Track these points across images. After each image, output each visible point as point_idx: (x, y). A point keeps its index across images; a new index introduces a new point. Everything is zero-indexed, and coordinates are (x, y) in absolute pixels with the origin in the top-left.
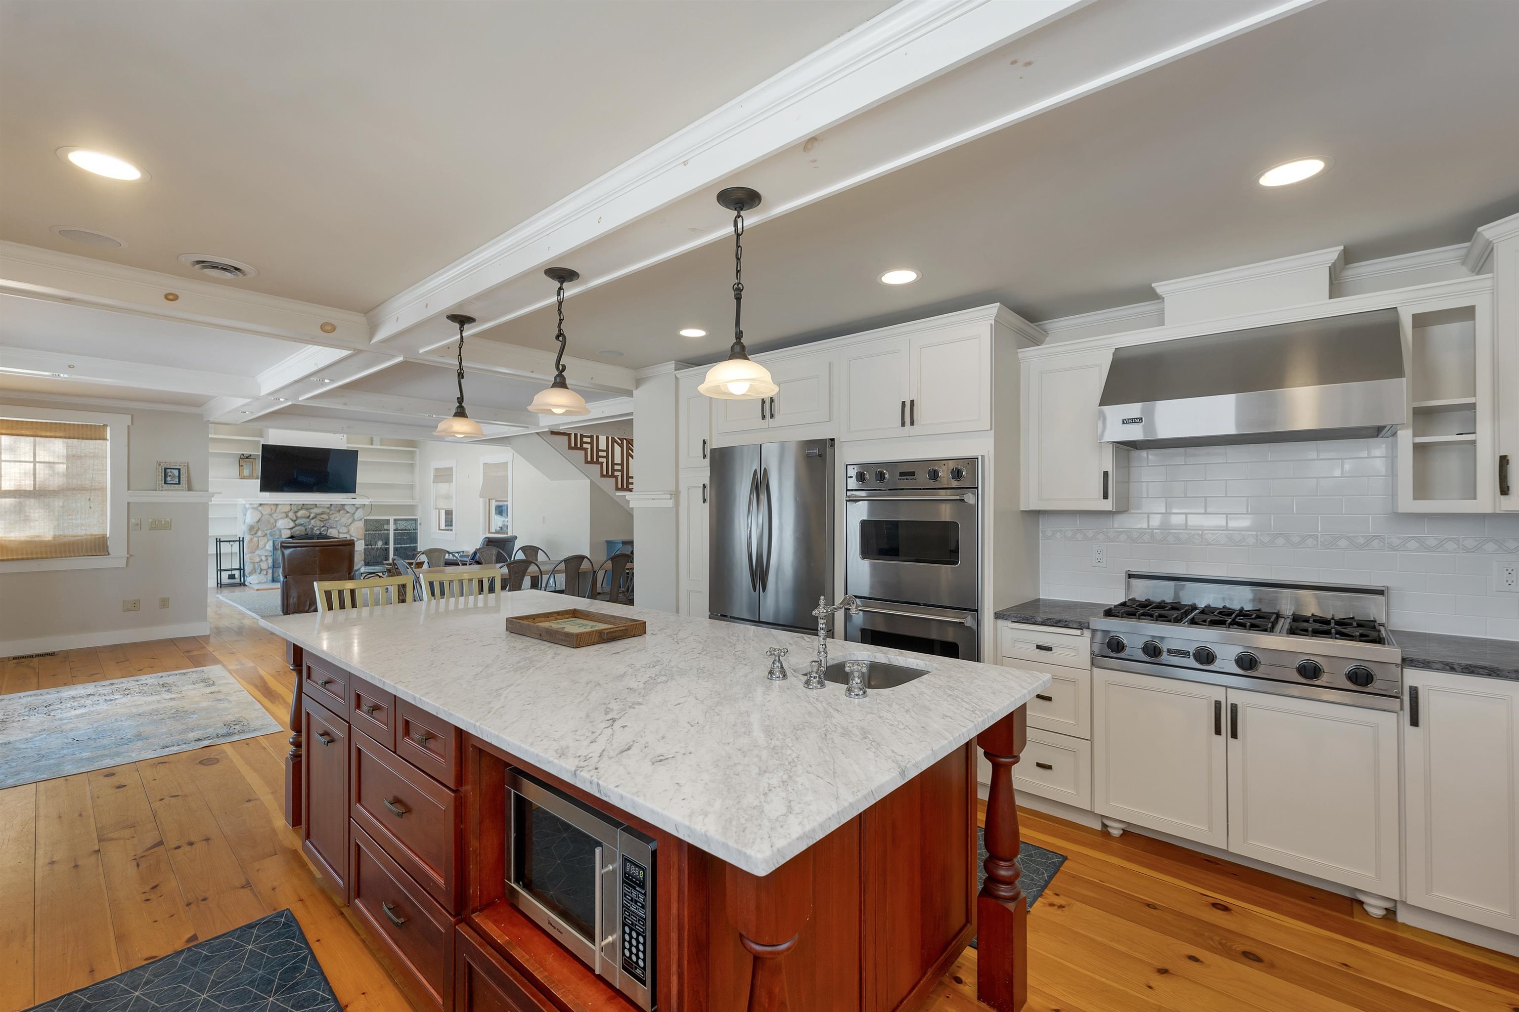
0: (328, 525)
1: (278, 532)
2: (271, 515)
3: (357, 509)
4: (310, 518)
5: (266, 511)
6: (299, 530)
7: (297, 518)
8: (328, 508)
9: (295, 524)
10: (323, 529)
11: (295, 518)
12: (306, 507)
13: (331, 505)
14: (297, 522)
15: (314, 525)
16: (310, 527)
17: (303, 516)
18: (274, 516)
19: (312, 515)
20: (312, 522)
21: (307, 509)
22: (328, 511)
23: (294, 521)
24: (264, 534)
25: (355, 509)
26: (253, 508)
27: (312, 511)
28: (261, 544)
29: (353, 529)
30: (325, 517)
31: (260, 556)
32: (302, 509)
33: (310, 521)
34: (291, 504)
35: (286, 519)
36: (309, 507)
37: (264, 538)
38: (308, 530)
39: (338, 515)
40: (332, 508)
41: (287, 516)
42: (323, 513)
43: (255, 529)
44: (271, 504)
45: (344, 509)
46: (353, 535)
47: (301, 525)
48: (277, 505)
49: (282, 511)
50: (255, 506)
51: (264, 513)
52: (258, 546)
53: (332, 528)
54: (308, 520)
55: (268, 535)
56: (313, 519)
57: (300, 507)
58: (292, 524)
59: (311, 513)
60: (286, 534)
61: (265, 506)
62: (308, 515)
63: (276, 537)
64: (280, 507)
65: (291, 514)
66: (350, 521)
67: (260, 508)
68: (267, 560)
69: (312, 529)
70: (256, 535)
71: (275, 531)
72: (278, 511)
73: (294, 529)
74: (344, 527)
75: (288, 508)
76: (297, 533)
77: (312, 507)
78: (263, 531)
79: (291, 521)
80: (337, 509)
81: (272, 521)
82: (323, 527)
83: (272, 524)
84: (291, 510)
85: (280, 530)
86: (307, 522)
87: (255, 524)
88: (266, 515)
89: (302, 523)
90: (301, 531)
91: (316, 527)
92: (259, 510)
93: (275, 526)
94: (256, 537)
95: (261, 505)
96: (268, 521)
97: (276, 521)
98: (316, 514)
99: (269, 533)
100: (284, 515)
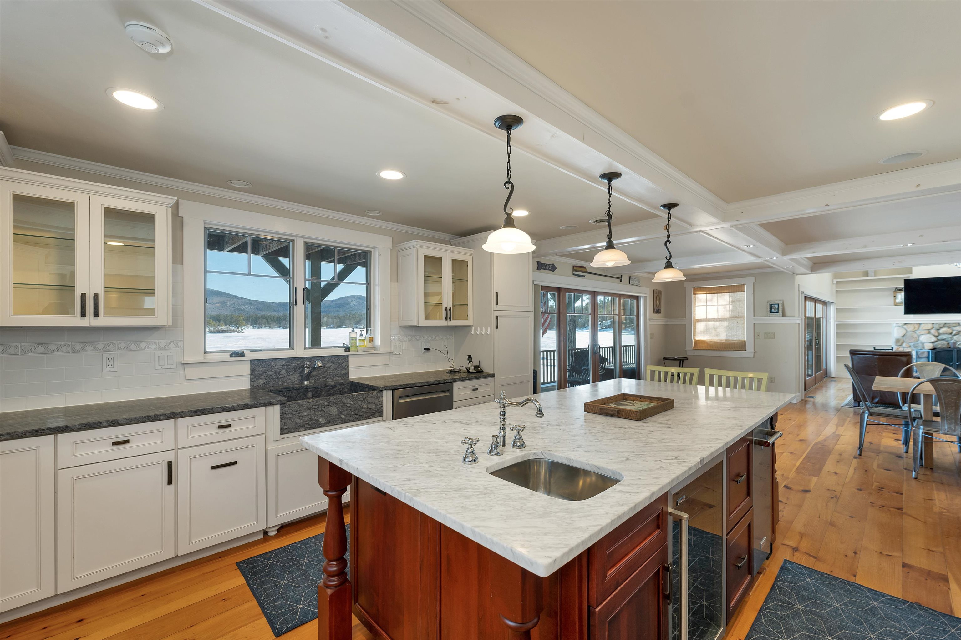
1: (920, 345)
2: (914, 331)
4: (953, 334)
5: (911, 328)
6: (941, 344)
7: (939, 334)
9: (938, 339)
11: (936, 334)
12: (948, 325)
14: (940, 337)
15: (957, 340)
16: (952, 341)
17: (945, 332)
18: (918, 332)
19: (954, 332)
20: (955, 337)
21: (949, 327)
24: (908, 346)
26: (899, 326)
27: (954, 328)
32: (944, 327)
33: (952, 337)
34: (933, 323)
35: (928, 335)
36: (951, 325)
37: (909, 348)
38: (951, 344)
41: (929, 333)
43: (901, 342)
44: (914, 324)
47: (943, 340)
48: (920, 324)
49: (925, 329)
50: (900, 325)
51: (908, 330)
54: (950, 336)
55: (912, 347)
56: (955, 335)
57: (942, 326)
58: (934, 339)
59: (953, 330)
60: (929, 346)
61: (909, 325)
63: (920, 348)
64: (922, 325)
65: (933, 331)
67: (905, 326)
69: (954, 344)
70: (902, 346)
71: (918, 344)
72: (921, 328)
73: (936, 343)
75: (930, 326)
76: (940, 346)
77: (954, 325)
78: (908, 343)
79: (932, 336)
81: (915, 336)
83: (916, 338)
84: (933, 328)
85: (923, 343)
86: (950, 337)
87: (901, 338)
88: (910, 331)
89: (944, 338)
90: (943, 345)
91: (960, 342)
92: (904, 328)
93: (918, 340)
94: (902, 347)
95: (905, 324)
96: (912, 336)
97: (919, 336)
98: (959, 331)
99: (914, 344)
100: (927, 332)
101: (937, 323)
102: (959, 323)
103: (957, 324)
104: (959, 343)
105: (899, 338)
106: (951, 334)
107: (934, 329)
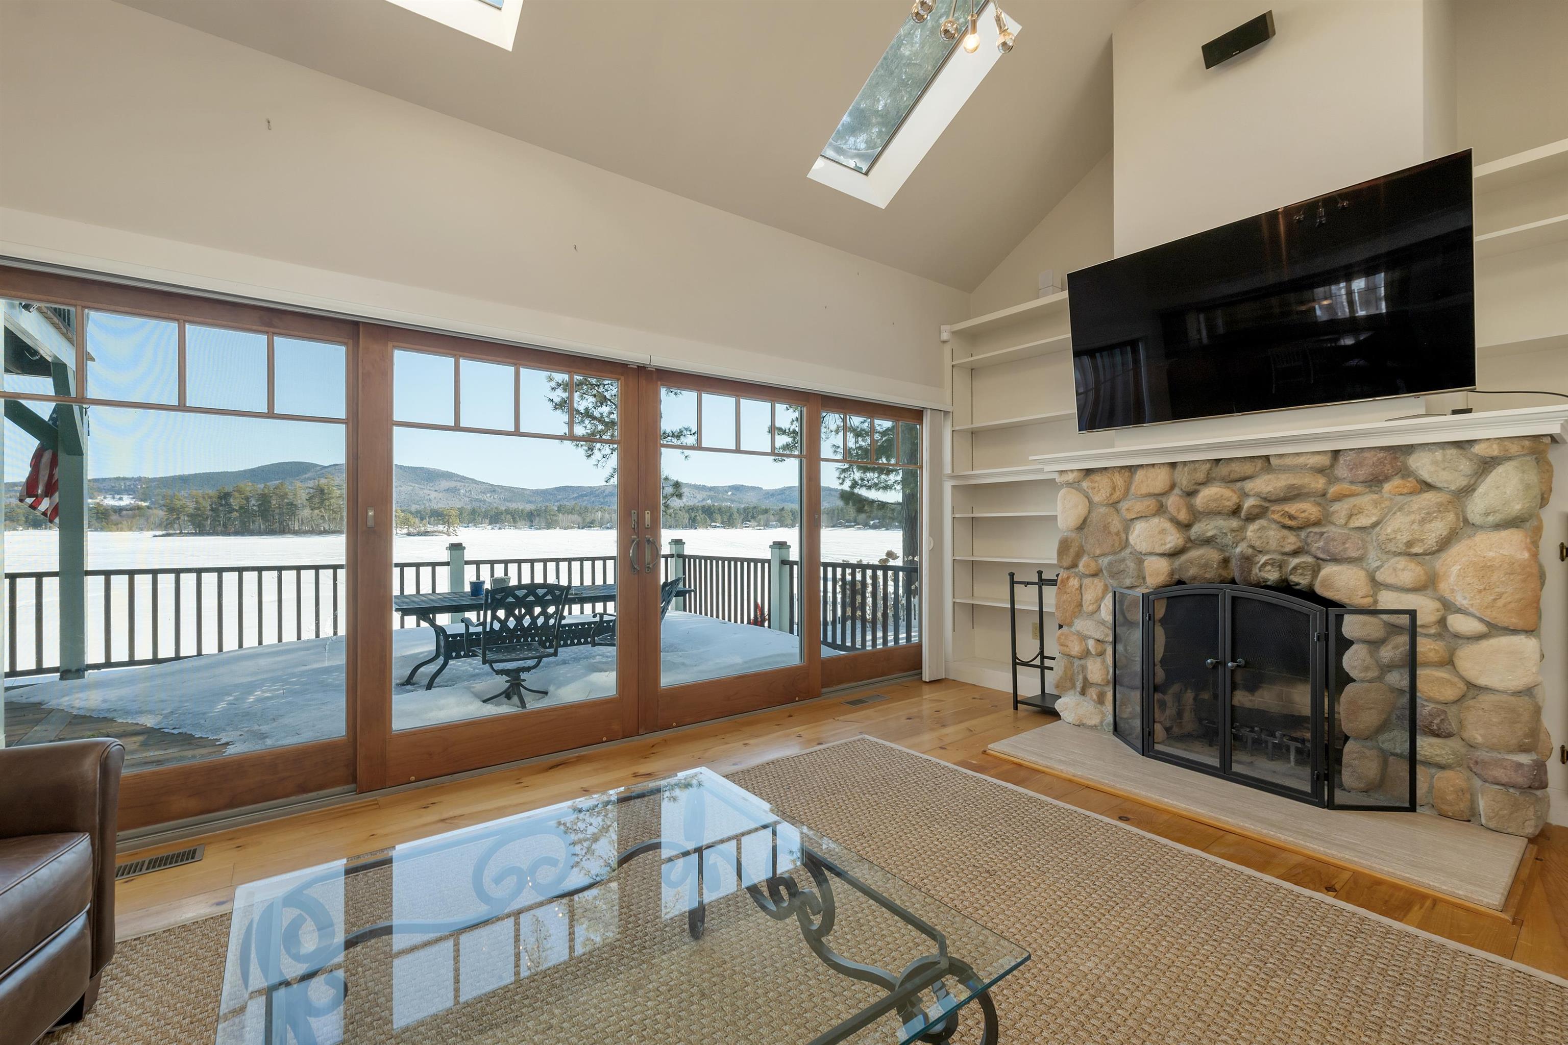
0: (1317, 546)
1: (1131, 565)
2: (1114, 505)
3: (1487, 465)
4: (1243, 514)
5: (1101, 489)
6: (1197, 564)
7: (1196, 515)
8: (1321, 471)
9: (1189, 540)
10: (1294, 561)
11: (1183, 516)
12: (1227, 470)
13: (1336, 453)
14: (1195, 530)
15: (1258, 543)
16: (1238, 550)
17: (1213, 505)
18: (1124, 507)
20: (1252, 530)
21: (1230, 481)
22: (1319, 483)
23: (1186, 527)
24: (1095, 567)
25: (1465, 466)
26: (1069, 484)
27: (1249, 486)
28: (1089, 597)
29: (1455, 569)
30: (1307, 509)
31: (1083, 638)
32: (1209, 479)
33: (1242, 529)
34: (1173, 465)
35: (1158, 520)
36: (1239, 469)
37: (1096, 580)
38: (1234, 563)
39: (1366, 500)
40: (1341, 471)
41: (1161, 510)
42: (1293, 495)
43: (1072, 551)
44: (1111, 469)
45: (1405, 472)
46: (1460, 600)
47: (1208, 542)
48: (1132, 469)
49: (1144, 491)
50: (1070, 477)
51: (1096, 499)
52: (1080, 605)
53: (1335, 560)
54: (1234, 523)
55: (1106, 573)
56: (1251, 518)
57: (1201, 476)
58: (1173, 539)
59: (1244, 494)
60: (1157, 571)
61: (1097, 476)
62: (1230, 504)
63: (1128, 582)
64: (1138, 475)
65: (1173, 501)
66: (1438, 528)
67: (1085, 485)
68: (1101, 654)
69: (1247, 560)
70: (1076, 568)
71: (1123, 560)
73: (1184, 558)
74: (1402, 562)
75: (1158, 480)
76: (1192, 572)
77: (1248, 469)
78: (1096, 558)
79: (1170, 525)
80: (1362, 473)
81: (1116, 525)
82: (1295, 553)
83: (1118, 534)
84: (1173, 486)
85: (1139, 558)
86: (1233, 531)
87: (1074, 535)
88: (1101, 504)
89: (1210, 534)
90: (1206, 566)
91: (1267, 552)
92: (1080, 490)
93: (1126, 544)
94: (1076, 574)
95: (1088, 472)
96: (1106, 527)
97: (1128, 525)
98: (1265, 499)
99: (1110, 564)
100: (1151, 503)
101: (1185, 463)
102: (1267, 458)
103: (1260, 464)
104: (1263, 559)
105: (1069, 534)
106: (1235, 512)
107: (1177, 491)
